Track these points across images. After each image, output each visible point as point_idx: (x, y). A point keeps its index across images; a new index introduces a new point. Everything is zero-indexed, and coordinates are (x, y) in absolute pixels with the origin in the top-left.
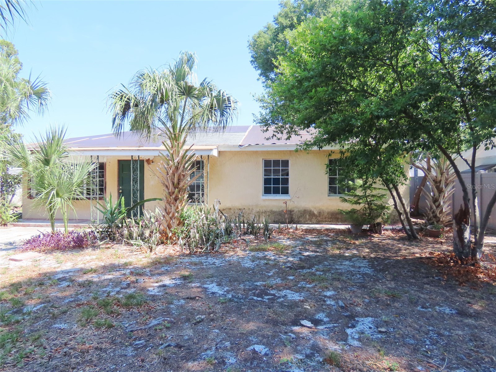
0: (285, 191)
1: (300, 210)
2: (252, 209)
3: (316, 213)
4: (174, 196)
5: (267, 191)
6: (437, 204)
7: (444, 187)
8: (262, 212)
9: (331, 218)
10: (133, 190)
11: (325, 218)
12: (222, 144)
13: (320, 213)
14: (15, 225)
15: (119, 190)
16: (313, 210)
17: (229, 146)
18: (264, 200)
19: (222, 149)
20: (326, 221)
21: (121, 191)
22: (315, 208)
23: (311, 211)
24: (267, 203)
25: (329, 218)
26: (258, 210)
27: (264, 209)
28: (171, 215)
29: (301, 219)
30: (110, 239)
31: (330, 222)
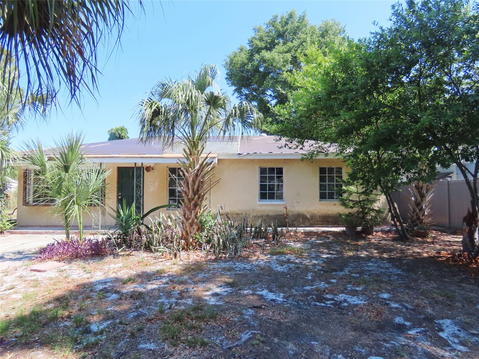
0: (280, 197)
1: (294, 214)
2: (249, 214)
3: (308, 216)
4: (193, 202)
5: (263, 196)
6: (420, 207)
7: (425, 192)
8: (259, 217)
9: (322, 221)
10: (136, 196)
11: (317, 221)
12: (221, 152)
13: (312, 217)
14: (11, 233)
15: (118, 196)
16: (305, 213)
17: (228, 155)
18: (260, 205)
19: (222, 158)
20: (318, 224)
21: (120, 197)
22: (308, 212)
23: (304, 215)
24: (263, 208)
25: (320, 222)
26: (255, 215)
27: (261, 214)
28: (190, 221)
29: (295, 223)
30: (127, 246)
31: (322, 224)
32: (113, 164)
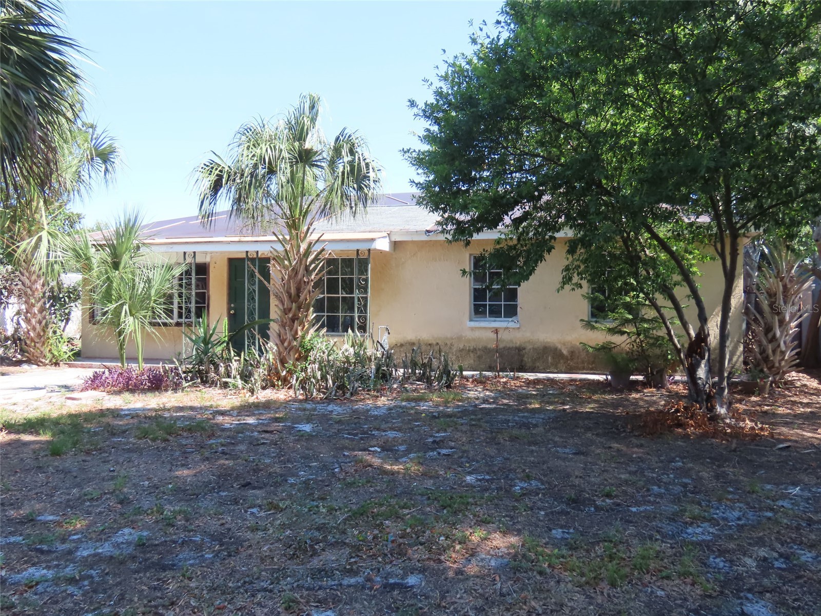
0: (512, 312)
1: (536, 346)
2: (451, 344)
3: (565, 352)
4: (290, 315)
5: (478, 310)
8: (469, 350)
9: (593, 362)
11: (583, 362)
12: (398, 228)
13: (572, 353)
14: (70, 366)
15: (229, 309)
16: (559, 346)
17: (408, 233)
18: (472, 329)
19: (398, 239)
20: (584, 369)
21: (232, 312)
22: (564, 344)
23: (556, 349)
24: (477, 334)
25: (588, 363)
26: (461, 346)
27: (472, 345)
28: (286, 344)
29: (538, 364)
30: (202, 379)
31: (592, 369)
32: (221, 253)
